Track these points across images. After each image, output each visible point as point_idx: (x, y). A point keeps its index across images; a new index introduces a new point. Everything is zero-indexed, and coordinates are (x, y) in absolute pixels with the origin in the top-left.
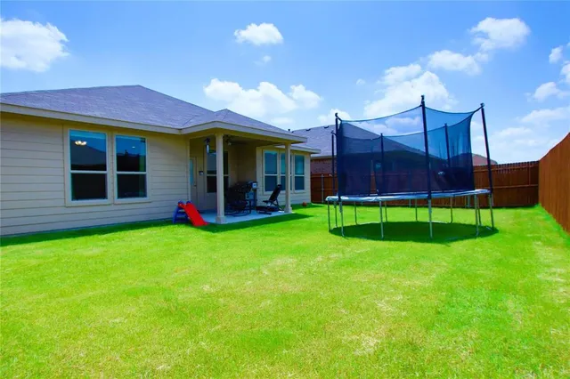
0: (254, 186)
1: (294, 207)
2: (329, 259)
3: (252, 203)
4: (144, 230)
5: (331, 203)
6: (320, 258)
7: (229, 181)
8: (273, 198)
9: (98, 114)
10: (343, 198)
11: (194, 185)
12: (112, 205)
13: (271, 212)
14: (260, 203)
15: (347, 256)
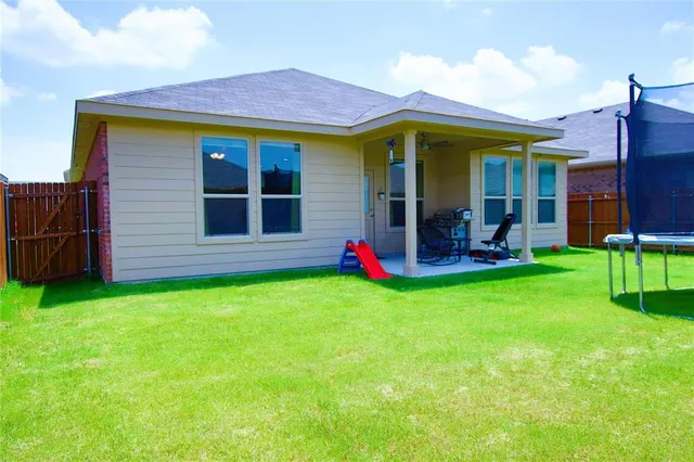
0: (466, 216)
1: (537, 252)
2: (620, 358)
3: (463, 243)
4: (297, 282)
5: (615, 247)
6: (600, 353)
7: (425, 207)
8: (500, 236)
9: (236, 112)
10: (644, 238)
11: (371, 214)
12: (255, 245)
13: (495, 259)
14: (476, 245)
15: (662, 354)
